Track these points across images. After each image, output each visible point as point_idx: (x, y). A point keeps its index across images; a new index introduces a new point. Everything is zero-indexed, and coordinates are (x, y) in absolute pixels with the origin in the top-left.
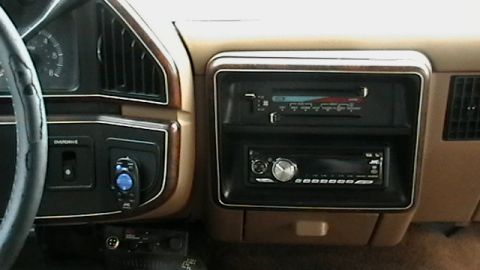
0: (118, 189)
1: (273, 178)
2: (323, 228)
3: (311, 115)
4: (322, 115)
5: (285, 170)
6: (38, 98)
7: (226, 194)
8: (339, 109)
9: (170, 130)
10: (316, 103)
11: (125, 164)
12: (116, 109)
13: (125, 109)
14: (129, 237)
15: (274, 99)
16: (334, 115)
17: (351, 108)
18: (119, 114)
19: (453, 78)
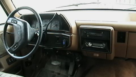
1: (88, 45)
3: (94, 36)
4: (96, 36)
8: (99, 35)
9: (70, 36)
11: (64, 40)
12: (64, 32)
13: (66, 33)
14: (70, 53)
15: (89, 33)
16: (98, 36)
17: (101, 35)
18: (65, 33)
19: (118, 32)
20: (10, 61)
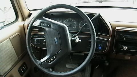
0: (99, 49)
1: (123, 49)
2: (129, 58)
3: (131, 39)
4: (133, 39)
5: (126, 48)
6: (95, 34)
7: (114, 51)
8: (136, 38)
10: (132, 37)
11: (100, 45)
14: (96, 56)
15: (125, 35)
20: (22, 71)
